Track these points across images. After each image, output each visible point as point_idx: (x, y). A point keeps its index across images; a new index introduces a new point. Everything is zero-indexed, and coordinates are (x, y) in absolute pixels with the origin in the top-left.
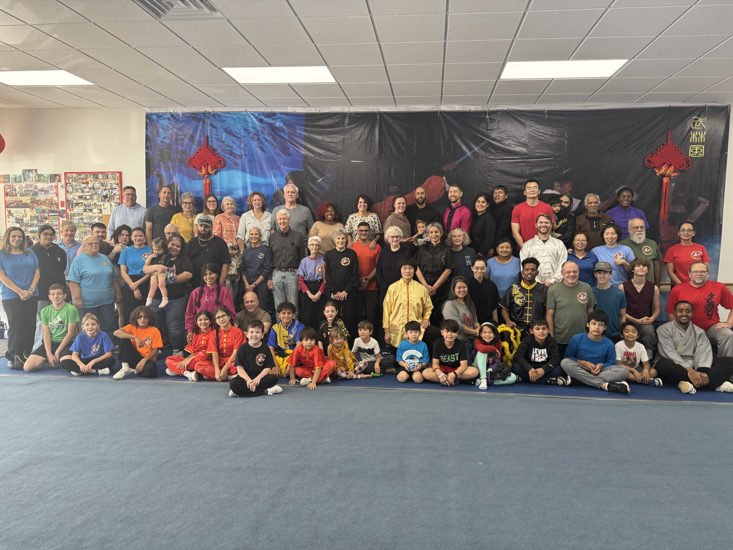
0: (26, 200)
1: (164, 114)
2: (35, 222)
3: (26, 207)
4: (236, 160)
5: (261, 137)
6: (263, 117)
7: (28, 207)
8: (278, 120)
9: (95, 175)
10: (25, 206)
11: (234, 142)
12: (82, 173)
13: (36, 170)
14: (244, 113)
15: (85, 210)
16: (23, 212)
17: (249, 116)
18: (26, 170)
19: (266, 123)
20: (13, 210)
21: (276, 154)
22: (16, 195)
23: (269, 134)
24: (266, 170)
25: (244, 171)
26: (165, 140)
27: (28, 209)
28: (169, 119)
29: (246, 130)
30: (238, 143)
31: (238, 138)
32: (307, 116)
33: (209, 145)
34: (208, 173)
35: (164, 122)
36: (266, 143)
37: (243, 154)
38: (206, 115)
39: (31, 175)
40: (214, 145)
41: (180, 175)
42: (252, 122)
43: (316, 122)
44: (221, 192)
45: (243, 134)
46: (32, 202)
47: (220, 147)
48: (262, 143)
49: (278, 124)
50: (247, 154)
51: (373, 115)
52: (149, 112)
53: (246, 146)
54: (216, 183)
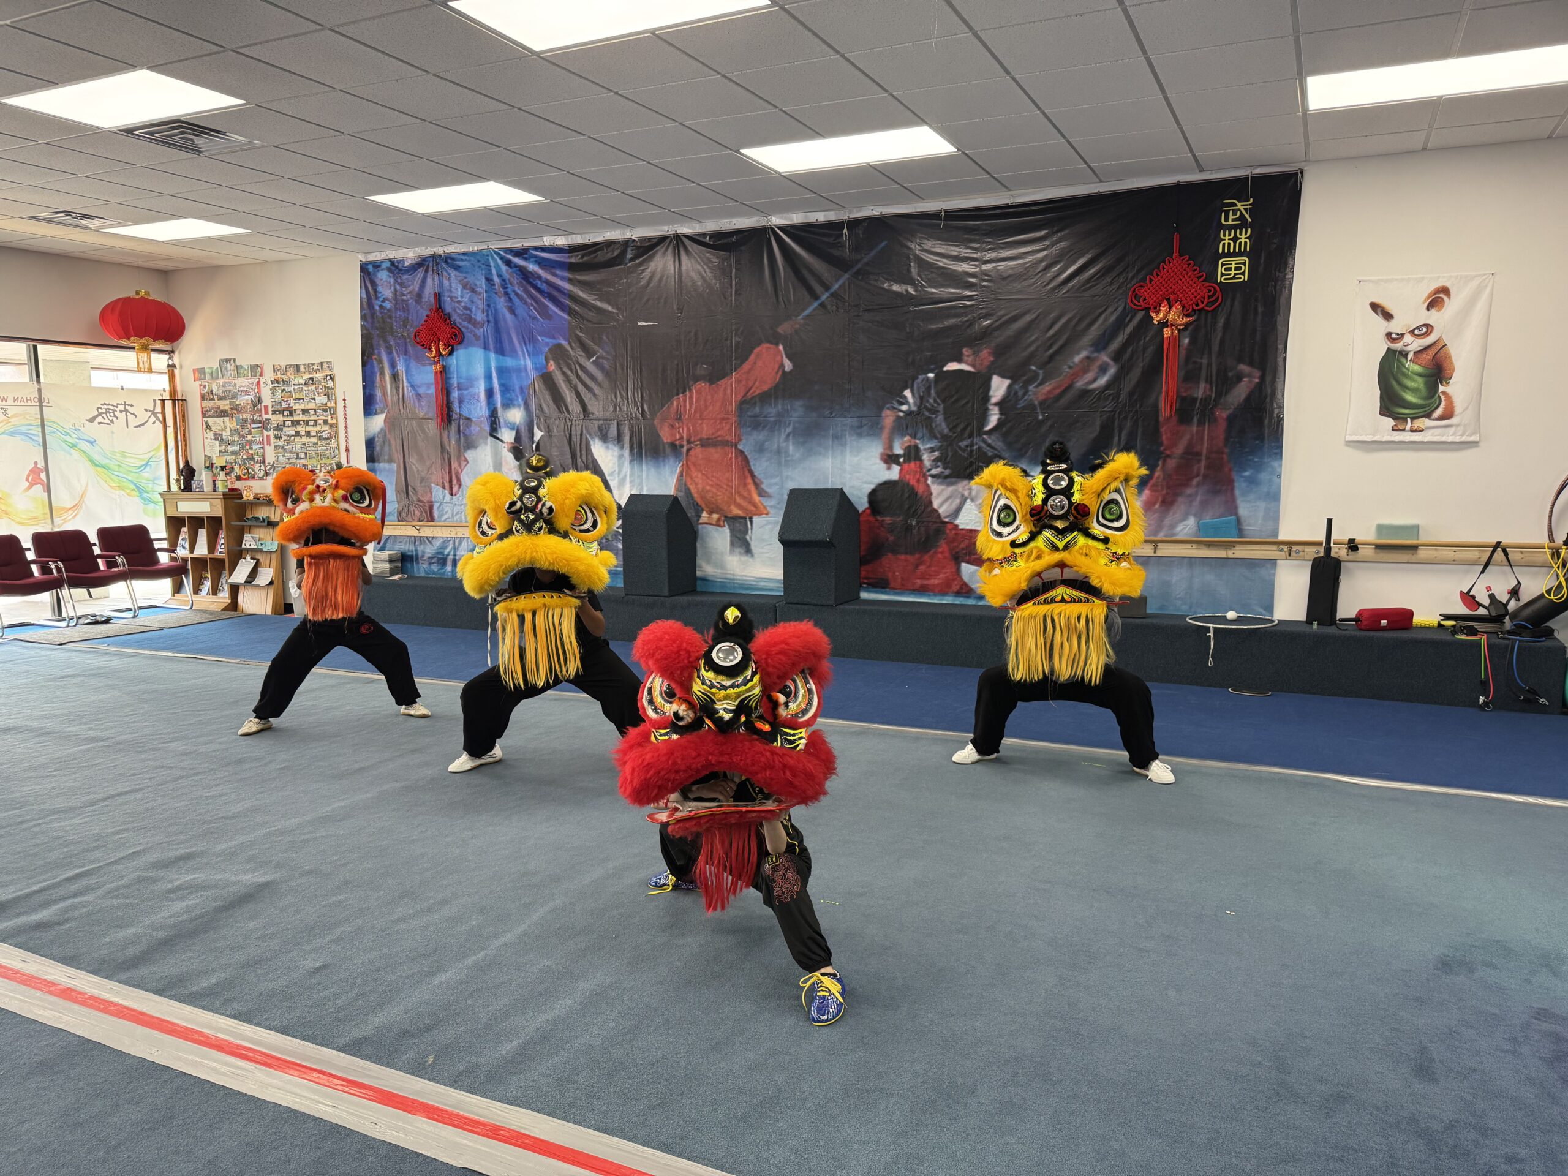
0: (225, 405)
1: (382, 261)
2: (236, 438)
3: (224, 416)
4: (476, 330)
5: (509, 290)
7: (227, 416)
8: (532, 260)
10: (223, 414)
11: (472, 302)
13: (234, 360)
14: (485, 252)
16: (222, 424)
17: (493, 258)
18: (222, 361)
19: (516, 266)
20: (211, 421)
21: (530, 316)
22: (213, 399)
23: (520, 285)
24: (518, 346)
25: (486, 347)
26: (384, 304)
27: (227, 419)
28: (389, 270)
29: (489, 280)
30: (479, 302)
31: (480, 294)
32: (573, 249)
33: (440, 308)
34: (439, 354)
35: (383, 276)
36: (516, 300)
37: (485, 319)
38: (436, 258)
39: (229, 367)
40: (448, 307)
41: (406, 361)
42: (497, 266)
43: (585, 258)
44: (458, 384)
45: (484, 286)
46: (232, 409)
47: (455, 310)
48: (510, 299)
49: (532, 267)
50: (491, 319)
51: (668, 241)
52: (364, 260)
53: (489, 306)
54: (452, 369)
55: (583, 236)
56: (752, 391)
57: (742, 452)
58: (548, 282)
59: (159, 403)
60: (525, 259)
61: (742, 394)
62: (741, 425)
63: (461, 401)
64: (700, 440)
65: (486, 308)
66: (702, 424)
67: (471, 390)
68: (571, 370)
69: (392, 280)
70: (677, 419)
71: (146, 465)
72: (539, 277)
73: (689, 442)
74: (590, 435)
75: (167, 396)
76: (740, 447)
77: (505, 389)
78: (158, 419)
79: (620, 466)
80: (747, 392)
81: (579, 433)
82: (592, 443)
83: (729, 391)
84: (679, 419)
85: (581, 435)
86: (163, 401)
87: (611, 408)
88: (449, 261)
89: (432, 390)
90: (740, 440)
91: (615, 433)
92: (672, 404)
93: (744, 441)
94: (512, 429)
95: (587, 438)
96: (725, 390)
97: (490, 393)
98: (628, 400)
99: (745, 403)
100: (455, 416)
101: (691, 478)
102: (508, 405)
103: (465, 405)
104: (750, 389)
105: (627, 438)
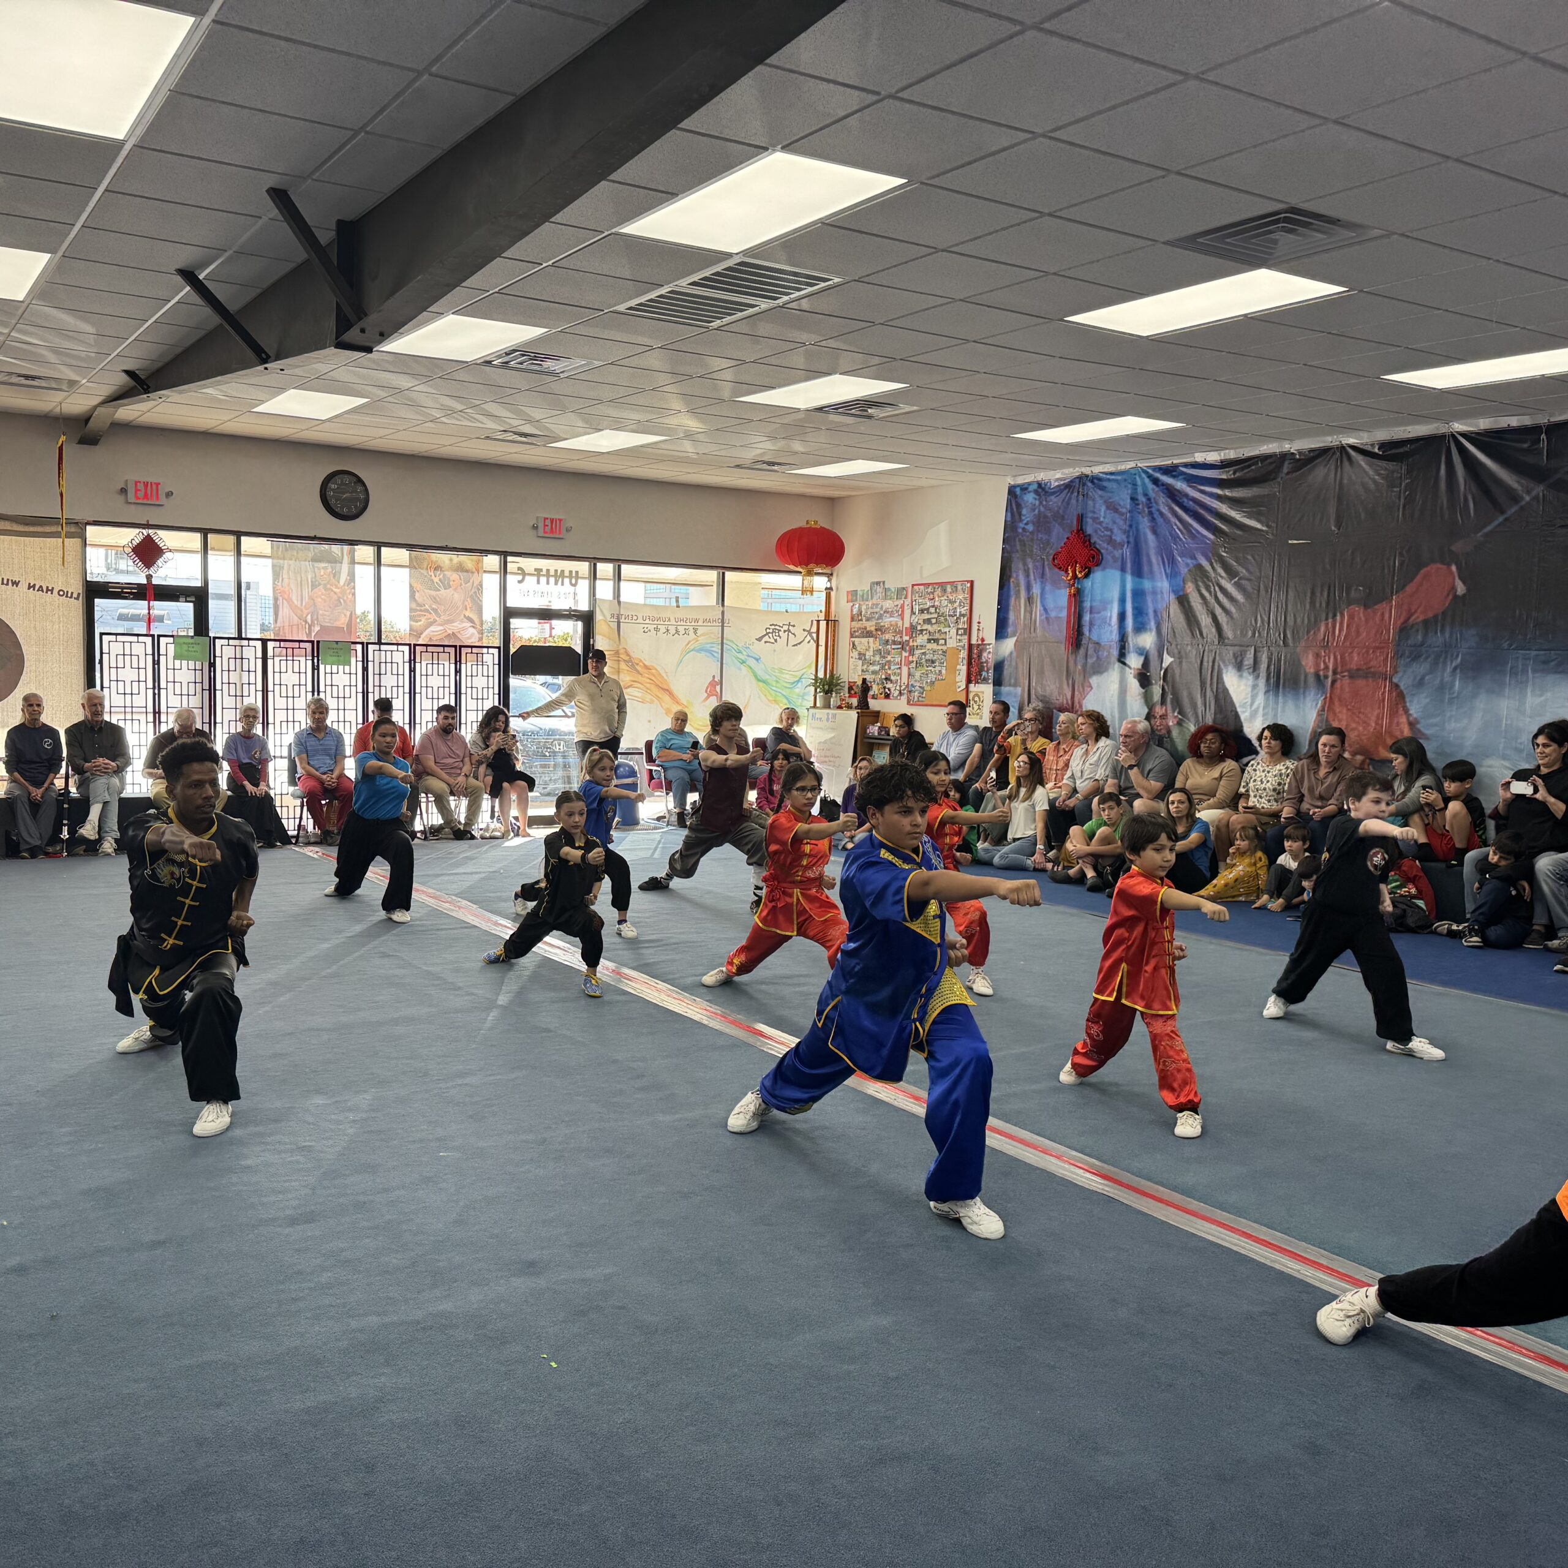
0: (871, 626)
1: (1029, 484)
2: (877, 658)
3: (869, 637)
4: (1115, 552)
5: (1153, 510)
6: (1158, 475)
7: (872, 637)
8: (1180, 477)
9: (942, 585)
10: (868, 634)
11: (1114, 523)
12: (928, 585)
13: (884, 582)
14: (1133, 471)
15: (929, 641)
16: (866, 644)
17: (1140, 476)
18: (873, 584)
19: (1163, 485)
20: (857, 640)
21: (1171, 534)
22: (861, 620)
23: (1166, 503)
24: (1156, 568)
25: (1123, 570)
26: (1026, 527)
27: (871, 640)
28: (1036, 492)
29: (1133, 499)
30: (1121, 523)
31: (1122, 514)
32: (1224, 465)
33: (1082, 529)
34: (1075, 577)
35: (1030, 498)
36: (1160, 520)
37: (1126, 540)
38: (1082, 479)
39: (878, 590)
40: (1089, 530)
41: (1042, 582)
42: (1144, 484)
43: (1238, 474)
44: (1091, 607)
45: (1128, 507)
46: (876, 630)
47: (1096, 532)
48: (1153, 519)
49: (1180, 485)
50: (1132, 540)
51: (1331, 452)
52: (1012, 483)
53: (1131, 526)
54: (1086, 592)
55: (1238, 450)
56: (1413, 617)
57: (1397, 686)
58: (1194, 500)
59: (815, 623)
60: (1174, 477)
61: (1402, 620)
62: (1398, 655)
63: (1091, 624)
64: (1349, 671)
65: (1127, 528)
66: (1352, 652)
67: (1103, 613)
68: (1210, 592)
69: (1037, 503)
70: (1324, 647)
71: (798, 681)
72: (1186, 496)
73: (1335, 673)
74: (1224, 662)
75: (822, 617)
76: (1395, 680)
77: (1139, 612)
78: (813, 638)
79: (1254, 698)
80: (1409, 618)
81: (1211, 659)
82: (1224, 671)
83: (1387, 616)
84: (1326, 647)
85: (1214, 662)
86: (818, 621)
87: (1250, 633)
88: (1095, 481)
89: (1064, 614)
90: (1396, 672)
91: (1251, 661)
92: (1319, 629)
93: (1400, 675)
94: (1141, 654)
95: (1219, 666)
96: (1383, 615)
97: (1122, 617)
98: (1269, 625)
99: (1404, 630)
100: (1084, 641)
101: (1335, 714)
102: (1140, 628)
103: (1095, 629)
104: (1412, 615)
105: (1263, 666)
